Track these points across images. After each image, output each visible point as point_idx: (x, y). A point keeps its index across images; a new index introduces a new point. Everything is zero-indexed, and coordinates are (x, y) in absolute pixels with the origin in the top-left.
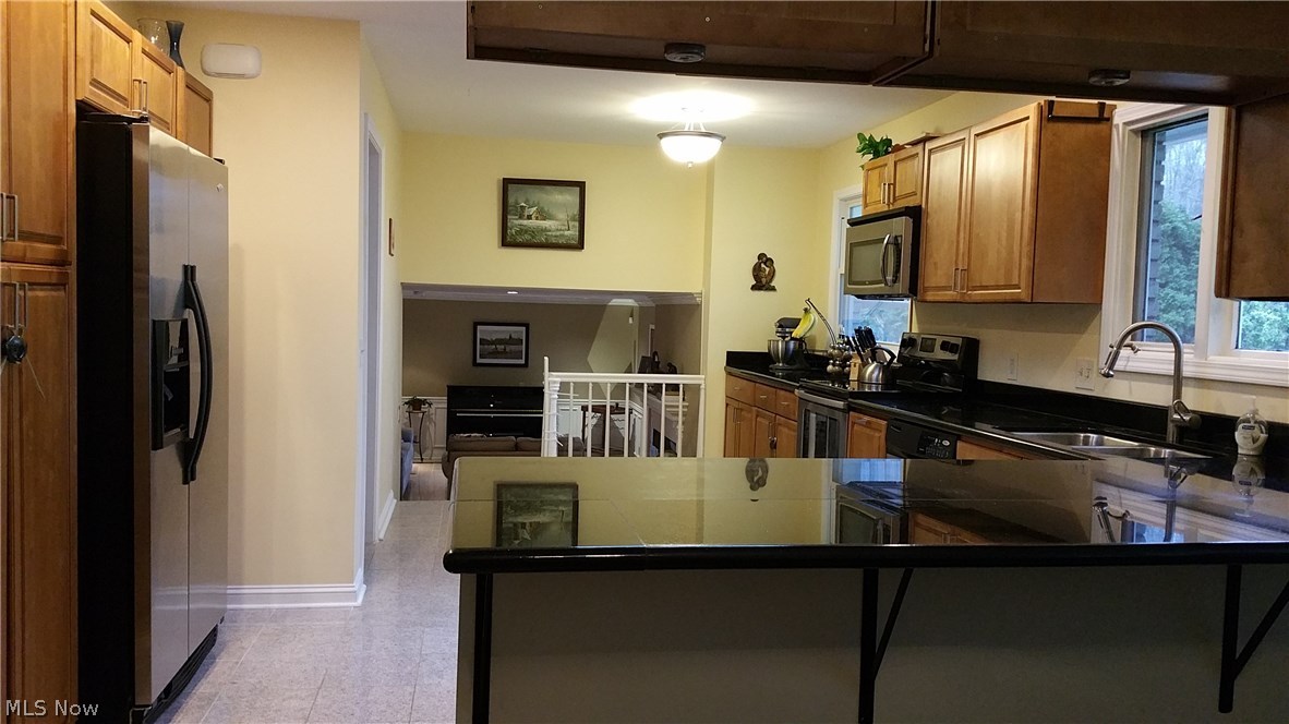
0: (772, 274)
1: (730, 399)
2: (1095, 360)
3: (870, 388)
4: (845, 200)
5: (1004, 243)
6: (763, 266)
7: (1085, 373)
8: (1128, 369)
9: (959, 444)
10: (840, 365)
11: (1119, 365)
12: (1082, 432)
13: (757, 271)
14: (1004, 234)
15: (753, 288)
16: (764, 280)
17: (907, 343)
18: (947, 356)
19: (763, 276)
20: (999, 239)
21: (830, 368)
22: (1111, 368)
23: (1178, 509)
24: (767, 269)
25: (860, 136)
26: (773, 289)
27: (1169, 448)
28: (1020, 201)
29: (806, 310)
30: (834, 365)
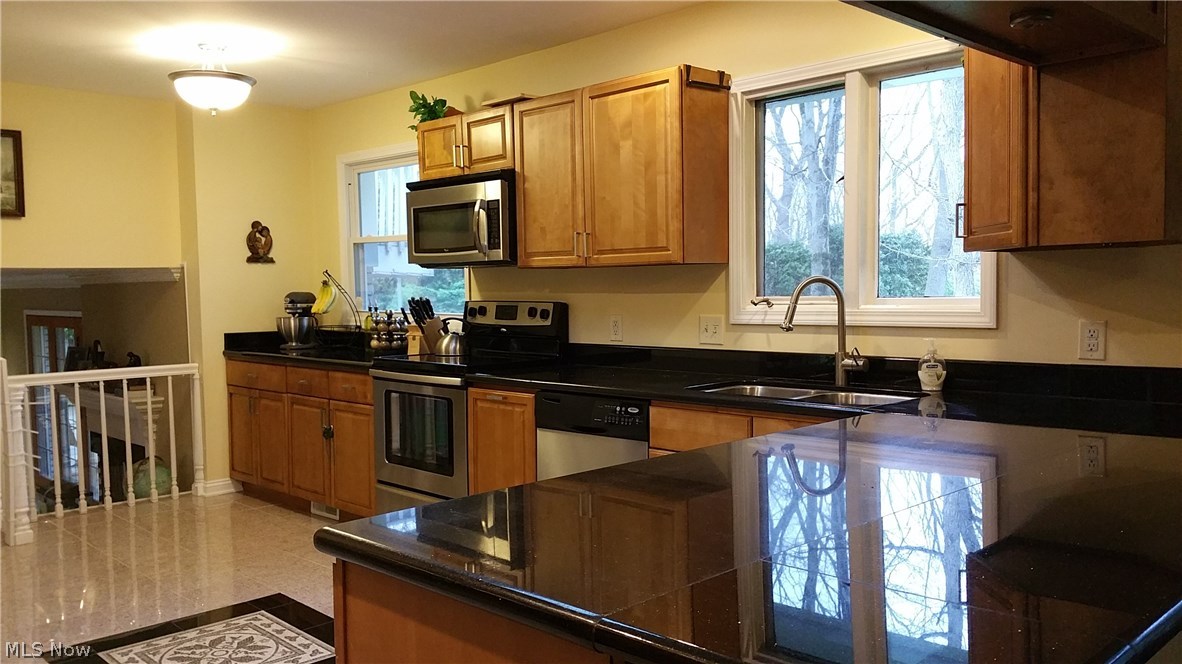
0: (269, 245)
1: (234, 389)
2: (723, 317)
3: (447, 361)
4: (350, 165)
5: (643, 205)
6: (258, 235)
7: (711, 329)
8: (766, 322)
9: (653, 411)
10: (386, 340)
11: (797, 320)
12: (748, 385)
13: (251, 241)
14: (642, 199)
15: (250, 260)
16: (261, 252)
17: (470, 311)
18: (538, 322)
19: (259, 246)
20: (636, 204)
21: (374, 343)
22: (790, 322)
23: (848, 443)
24: (263, 239)
25: (413, 95)
26: (272, 261)
27: (842, 391)
28: (663, 165)
29: (325, 283)
30: (379, 339)
